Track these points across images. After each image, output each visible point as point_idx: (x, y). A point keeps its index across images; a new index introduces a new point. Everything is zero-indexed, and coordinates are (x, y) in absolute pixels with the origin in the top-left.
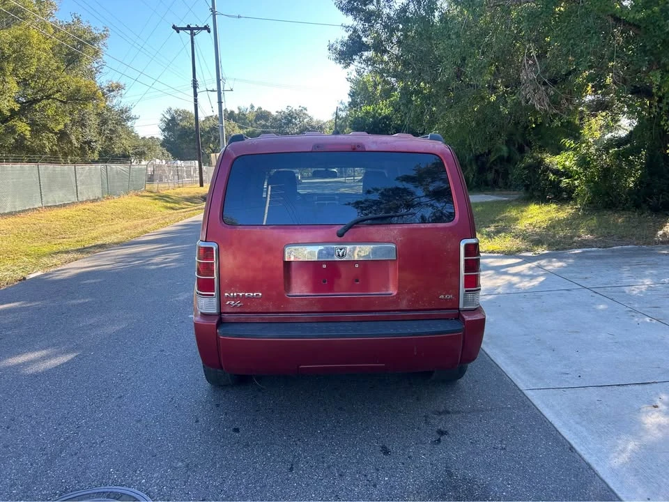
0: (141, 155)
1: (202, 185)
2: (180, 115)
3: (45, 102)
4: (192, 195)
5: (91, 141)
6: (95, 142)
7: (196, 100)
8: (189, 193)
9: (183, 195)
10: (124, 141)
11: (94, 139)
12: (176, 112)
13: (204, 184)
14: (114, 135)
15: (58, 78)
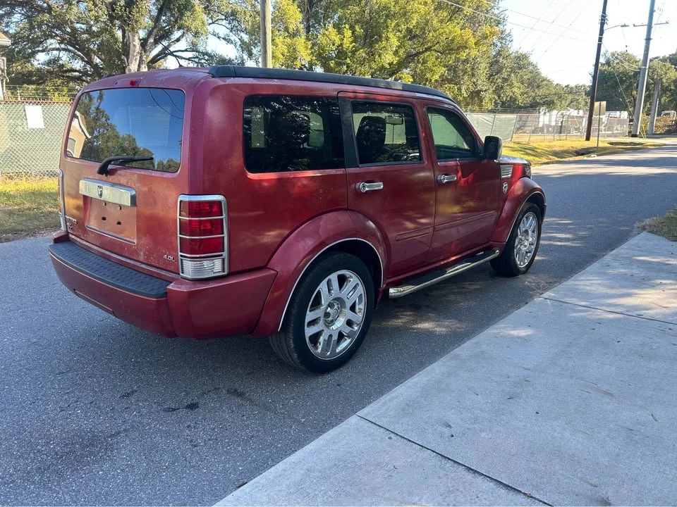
0: (550, 105)
1: (588, 138)
2: (617, 58)
3: (427, 54)
4: (565, 148)
5: (481, 91)
6: (486, 90)
7: (600, 40)
8: (563, 147)
9: (554, 149)
10: (515, 90)
11: (484, 88)
12: (613, 55)
13: (591, 138)
14: (506, 84)
15: (438, 30)
